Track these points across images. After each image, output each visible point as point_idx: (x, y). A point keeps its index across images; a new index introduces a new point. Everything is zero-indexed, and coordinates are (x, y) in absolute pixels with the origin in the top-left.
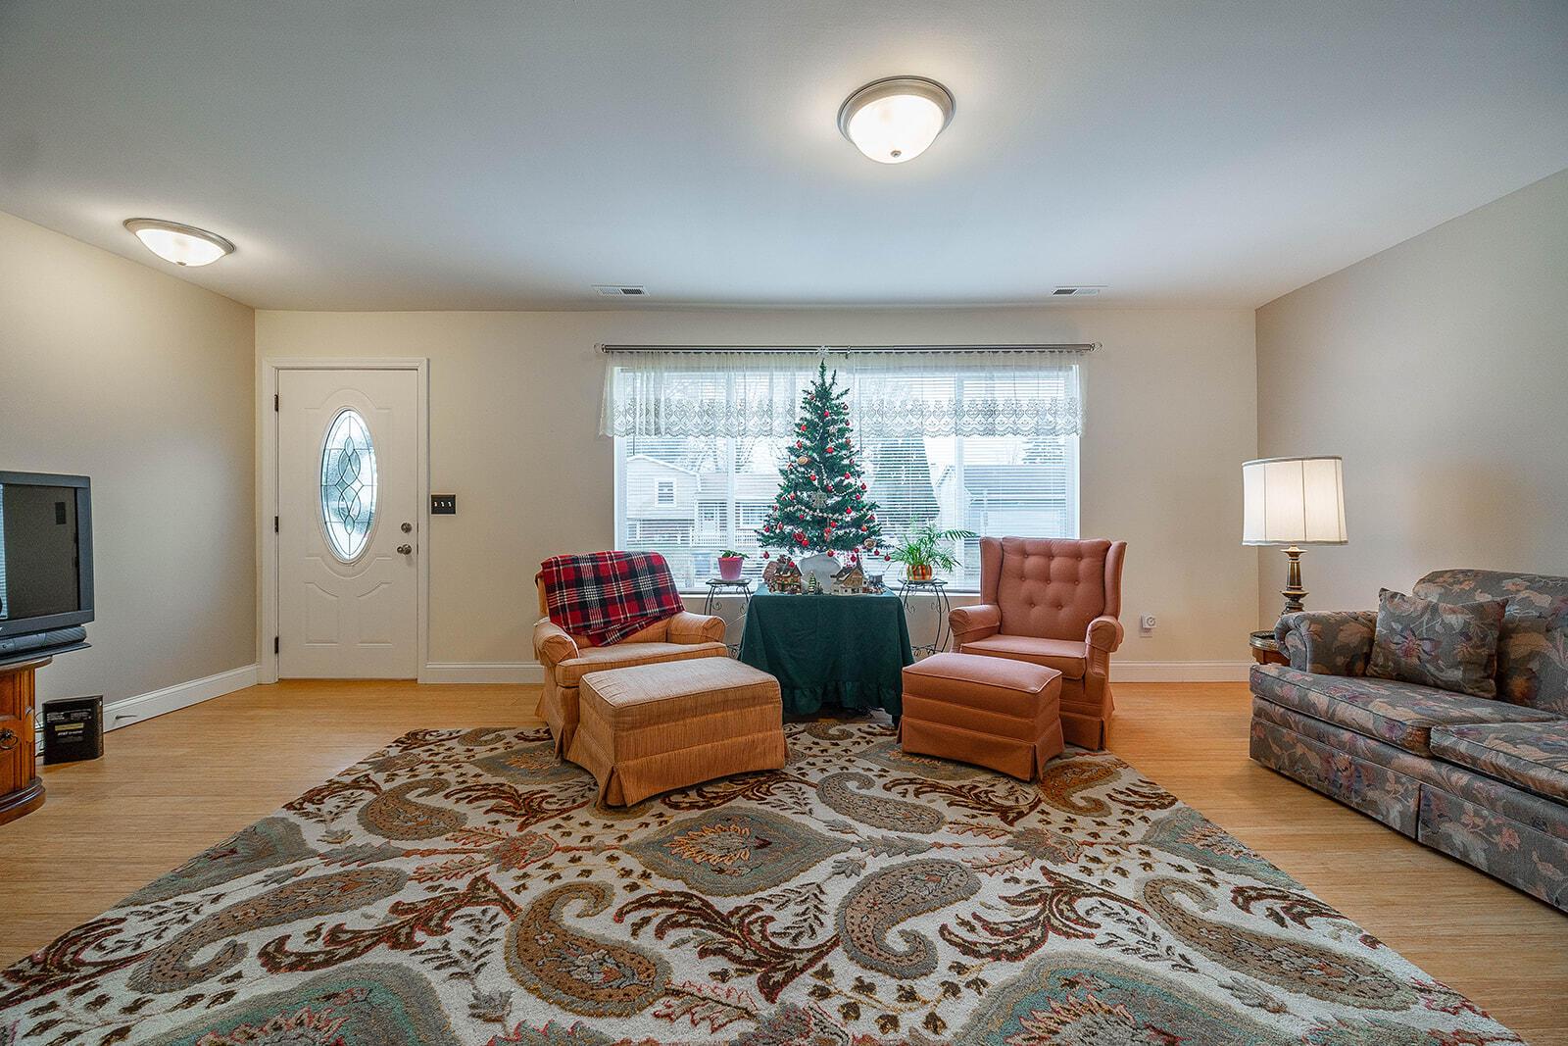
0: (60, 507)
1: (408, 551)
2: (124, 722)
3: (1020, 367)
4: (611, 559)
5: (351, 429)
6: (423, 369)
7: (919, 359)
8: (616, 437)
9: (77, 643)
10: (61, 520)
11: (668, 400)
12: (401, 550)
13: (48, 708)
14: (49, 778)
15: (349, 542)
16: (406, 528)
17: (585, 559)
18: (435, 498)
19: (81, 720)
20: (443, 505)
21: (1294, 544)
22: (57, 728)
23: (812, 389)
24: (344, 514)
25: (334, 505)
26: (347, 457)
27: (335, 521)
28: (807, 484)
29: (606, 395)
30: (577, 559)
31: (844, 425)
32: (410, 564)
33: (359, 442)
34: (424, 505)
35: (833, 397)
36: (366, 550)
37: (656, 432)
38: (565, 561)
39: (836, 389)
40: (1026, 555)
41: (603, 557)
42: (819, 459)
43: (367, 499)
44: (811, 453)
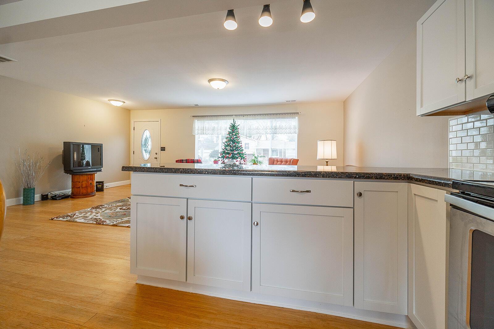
0: (99, 149)
1: (157, 158)
2: (108, 187)
3: (282, 118)
4: (190, 160)
5: (147, 134)
6: (160, 121)
7: (259, 117)
8: (196, 135)
9: (100, 171)
10: (99, 151)
11: (205, 127)
12: (155, 158)
13: (97, 182)
14: (97, 193)
15: (146, 156)
16: (156, 154)
17: (184, 160)
18: (162, 148)
19: (101, 185)
20: (163, 149)
21: (327, 159)
22: (98, 186)
23: (231, 125)
24: (145, 150)
25: (144, 149)
26: (146, 140)
27: (144, 152)
28: (228, 145)
29: (194, 126)
30: (183, 160)
31: (237, 132)
32: (157, 161)
33: (148, 136)
34: (160, 149)
35: (236, 126)
36: (149, 158)
37: (203, 134)
38: (180, 160)
39: (236, 125)
40: (278, 161)
41: (188, 160)
42: (230, 140)
43: (149, 148)
44: (229, 139)
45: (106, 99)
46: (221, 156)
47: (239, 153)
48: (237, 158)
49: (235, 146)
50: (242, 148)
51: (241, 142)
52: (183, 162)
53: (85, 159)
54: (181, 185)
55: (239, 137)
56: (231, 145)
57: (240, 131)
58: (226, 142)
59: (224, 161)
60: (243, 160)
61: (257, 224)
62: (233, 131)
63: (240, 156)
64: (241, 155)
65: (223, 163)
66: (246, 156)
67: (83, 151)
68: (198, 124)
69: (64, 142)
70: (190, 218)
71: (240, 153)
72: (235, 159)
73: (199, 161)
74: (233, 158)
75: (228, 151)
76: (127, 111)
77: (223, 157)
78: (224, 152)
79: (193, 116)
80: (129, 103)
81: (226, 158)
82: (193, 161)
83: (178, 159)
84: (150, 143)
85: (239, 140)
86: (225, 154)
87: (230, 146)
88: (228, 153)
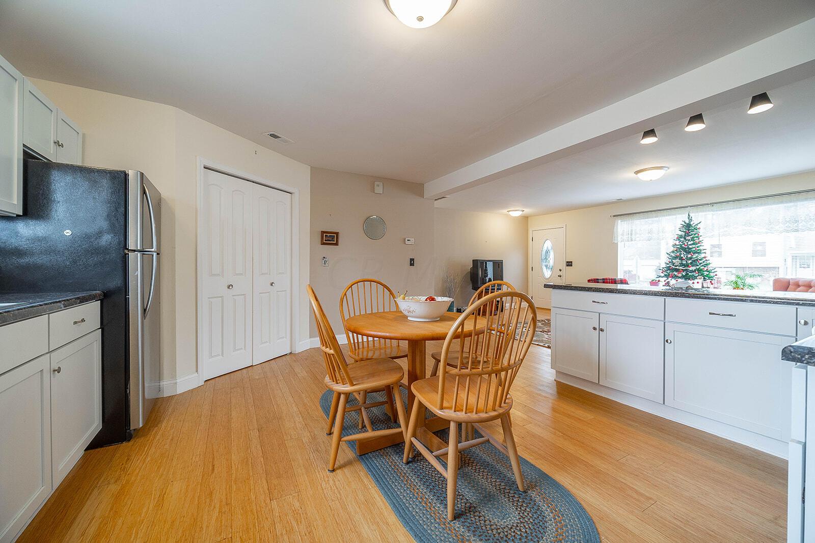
0: (499, 266)
1: (561, 276)
5: (548, 245)
6: (565, 227)
8: (619, 243)
10: (499, 268)
11: (635, 230)
12: (559, 276)
15: (547, 273)
16: (560, 270)
17: (600, 280)
18: (567, 262)
20: (569, 264)
23: (684, 224)
24: (546, 266)
25: (544, 264)
26: (547, 252)
27: (544, 268)
28: (676, 258)
29: (615, 230)
30: (598, 279)
31: (697, 235)
32: (561, 280)
33: (550, 248)
34: (565, 264)
35: (693, 225)
36: (551, 276)
37: (632, 240)
38: (594, 280)
39: (694, 222)
40: (799, 286)
41: (607, 279)
42: (682, 248)
43: (551, 263)
44: (679, 246)
45: (505, 211)
46: (663, 275)
47: (699, 270)
48: (696, 278)
49: (691, 258)
50: (706, 260)
51: (704, 251)
52: (598, 282)
53: (487, 276)
54: (594, 302)
55: (699, 243)
56: (682, 256)
57: (701, 232)
58: (673, 252)
59: (668, 282)
60: (709, 281)
61: (671, 342)
62: (687, 234)
63: (702, 275)
64: (705, 273)
65: (668, 284)
66: (716, 275)
67: (486, 267)
68: (622, 227)
69: (473, 260)
70: (602, 330)
71: (701, 270)
72: (689, 279)
73: (623, 282)
74: (686, 277)
75: (676, 266)
76: (525, 219)
77: (667, 276)
78: (669, 268)
79: (614, 216)
80: (527, 211)
81: (672, 277)
82: (614, 281)
83: (591, 278)
84: (552, 255)
85: (701, 248)
86: (670, 271)
87: (681, 259)
88: (677, 270)
